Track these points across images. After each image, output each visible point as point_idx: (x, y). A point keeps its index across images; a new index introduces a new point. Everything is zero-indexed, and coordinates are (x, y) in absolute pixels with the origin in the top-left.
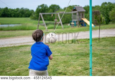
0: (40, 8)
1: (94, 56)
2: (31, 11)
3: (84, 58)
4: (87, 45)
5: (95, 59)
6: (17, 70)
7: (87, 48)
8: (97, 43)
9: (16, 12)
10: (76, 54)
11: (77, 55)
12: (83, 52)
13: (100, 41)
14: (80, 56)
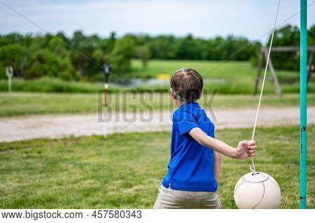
0: (280, 36)
2: (254, 44)
6: (135, 188)
9: (214, 45)
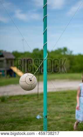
1: (36, 123)
3: (23, 127)
4: (24, 105)
5: (39, 128)
7: (25, 110)
8: (35, 101)
10: (10, 120)
11: (12, 122)
12: (20, 116)
13: (39, 99)
14: (17, 124)
